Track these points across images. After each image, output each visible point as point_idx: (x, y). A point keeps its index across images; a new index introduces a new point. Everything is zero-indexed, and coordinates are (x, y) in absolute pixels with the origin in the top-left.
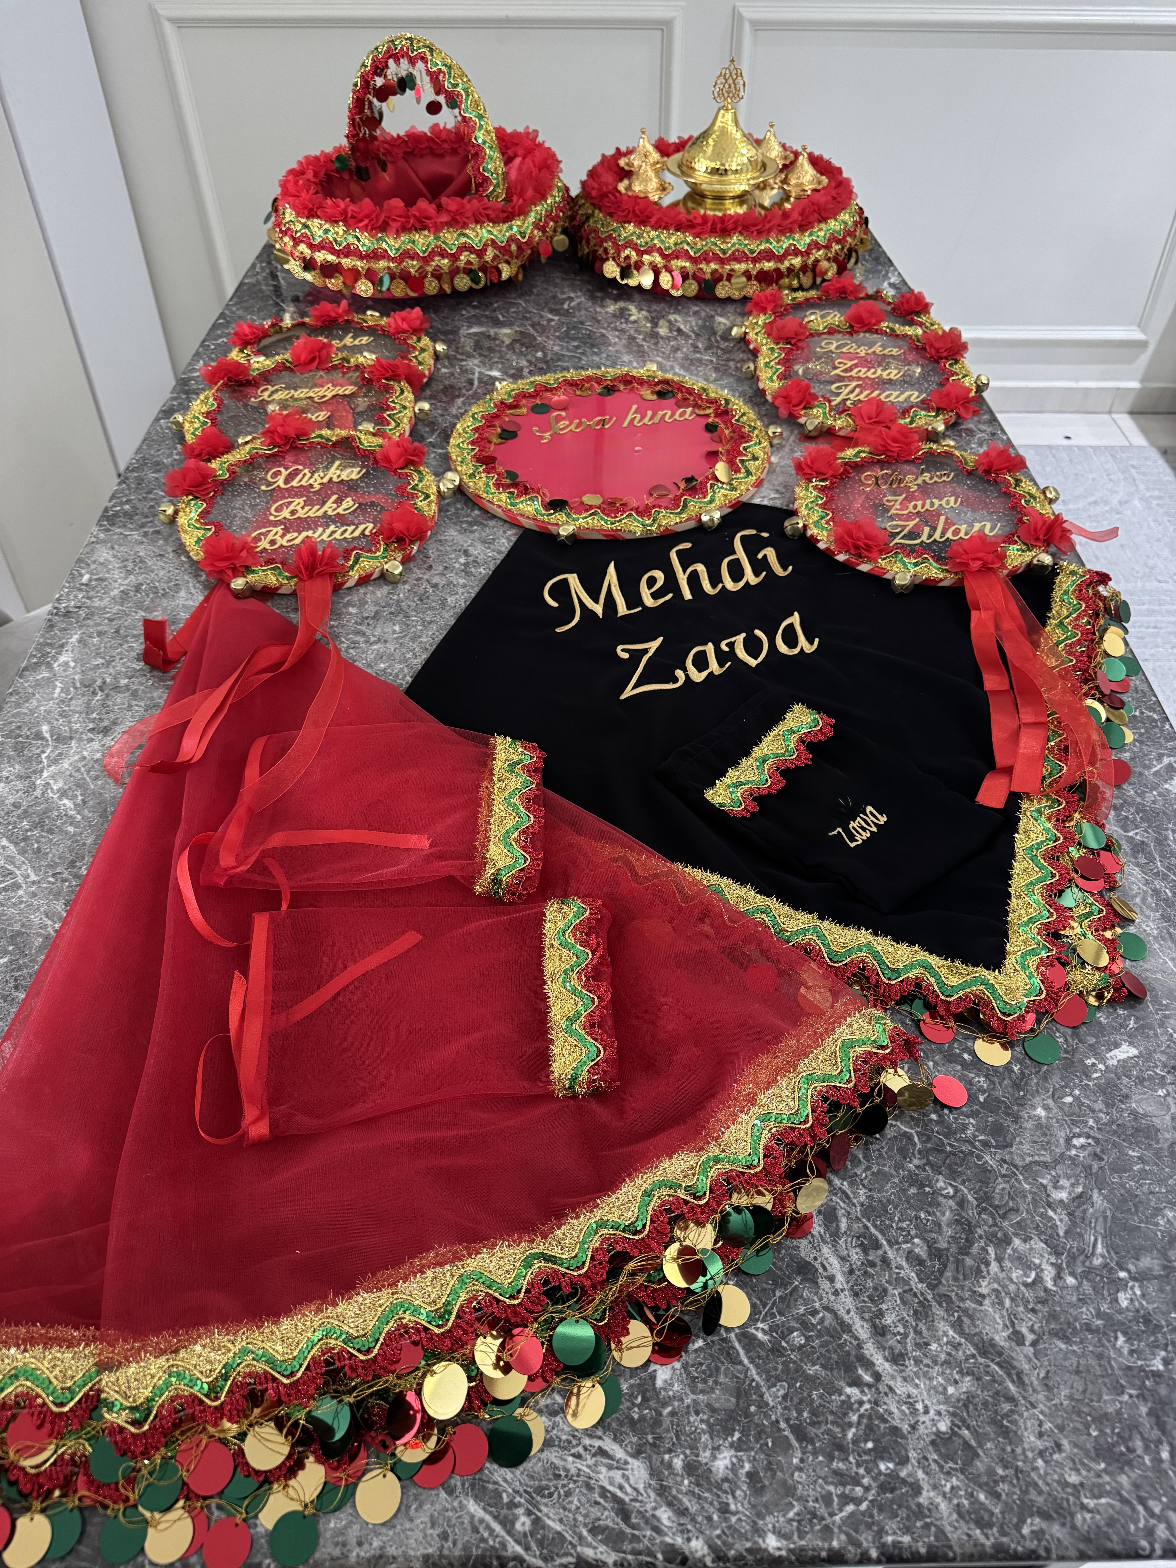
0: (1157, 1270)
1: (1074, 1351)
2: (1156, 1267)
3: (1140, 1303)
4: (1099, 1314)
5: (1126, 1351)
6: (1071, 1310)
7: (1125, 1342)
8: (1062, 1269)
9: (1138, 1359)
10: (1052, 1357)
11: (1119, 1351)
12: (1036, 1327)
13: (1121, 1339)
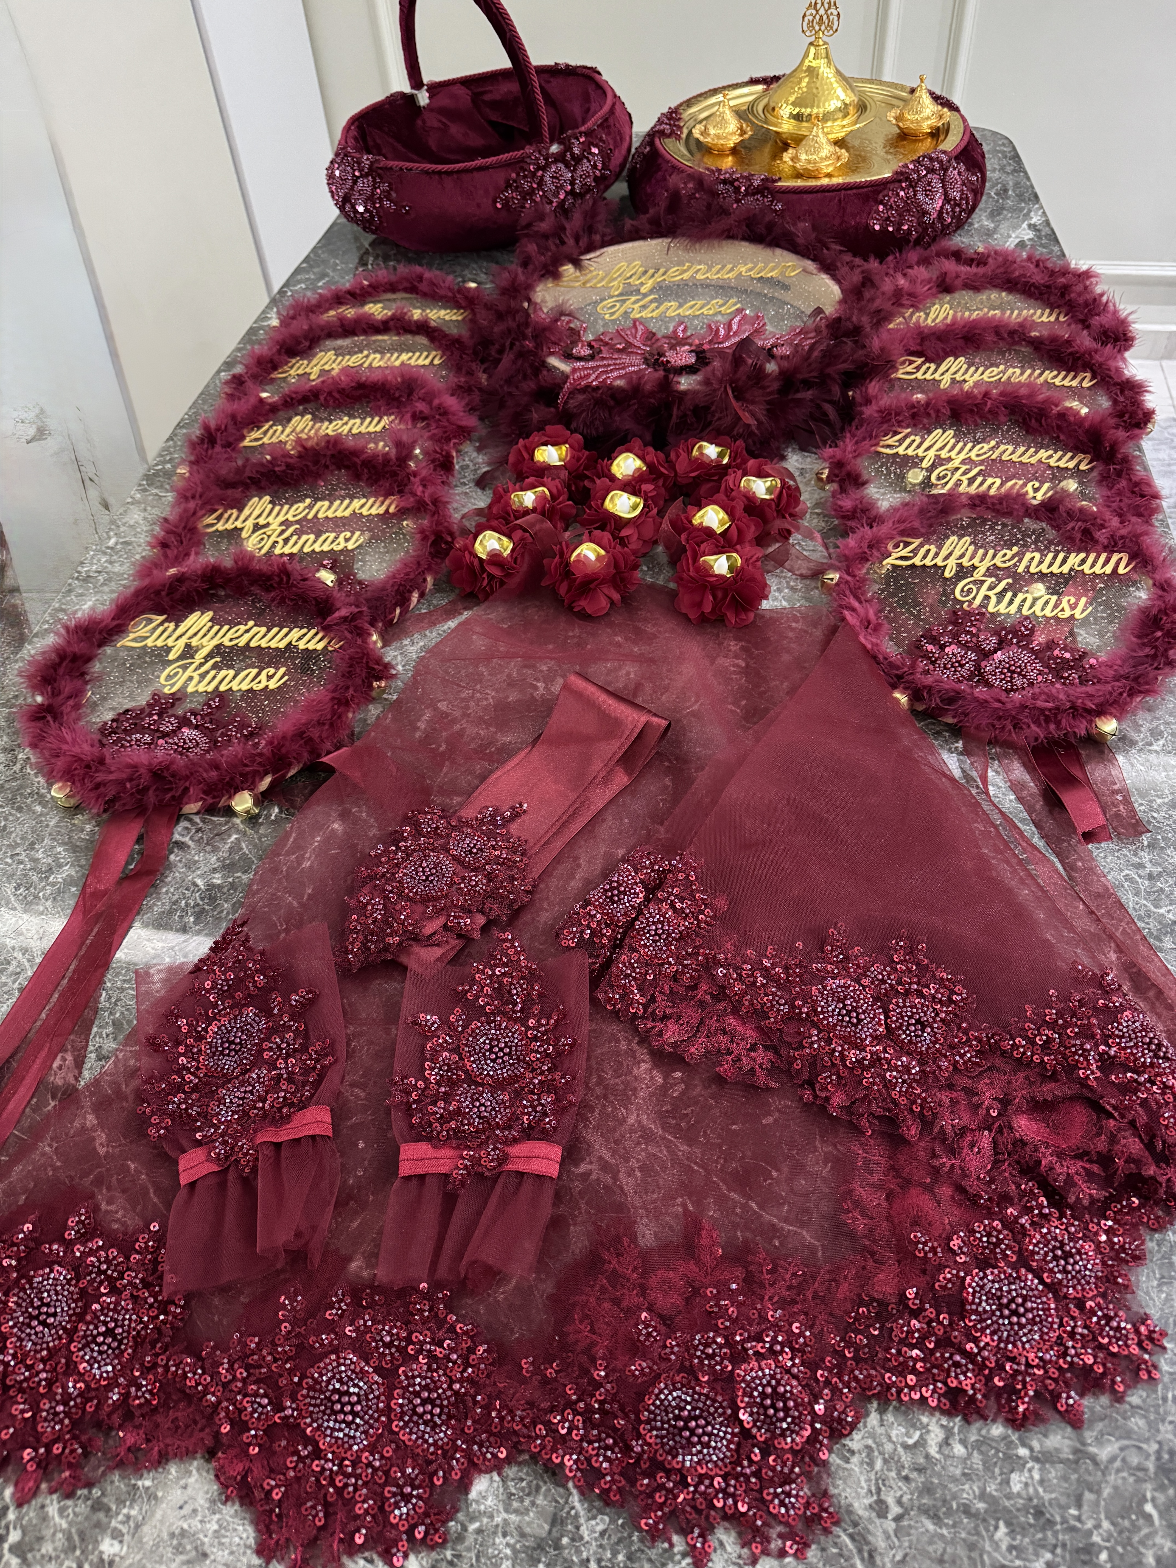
0: (1067, 1454)
1: (942, 1535)
2: (1066, 1450)
3: (1036, 1491)
4: (983, 1496)
5: (1004, 1547)
6: (951, 1486)
7: (1007, 1534)
8: (953, 1434)
9: (1017, 1557)
10: (914, 1538)
11: (996, 1545)
12: (905, 1499)
13: (1003, 1529)
